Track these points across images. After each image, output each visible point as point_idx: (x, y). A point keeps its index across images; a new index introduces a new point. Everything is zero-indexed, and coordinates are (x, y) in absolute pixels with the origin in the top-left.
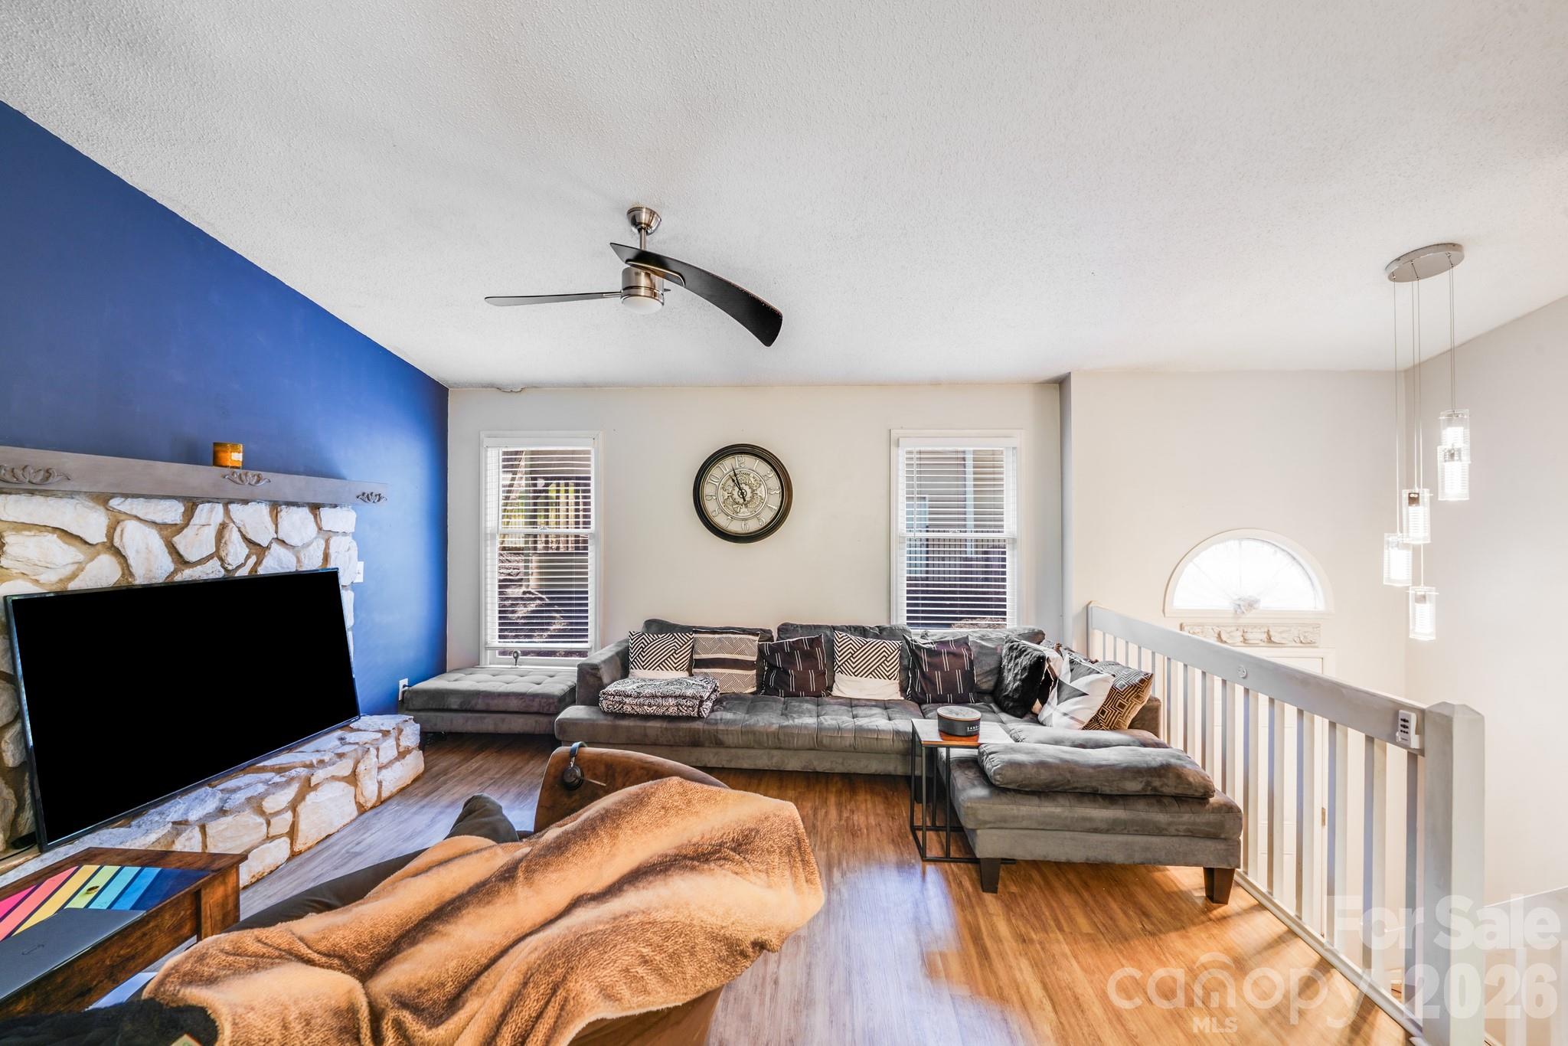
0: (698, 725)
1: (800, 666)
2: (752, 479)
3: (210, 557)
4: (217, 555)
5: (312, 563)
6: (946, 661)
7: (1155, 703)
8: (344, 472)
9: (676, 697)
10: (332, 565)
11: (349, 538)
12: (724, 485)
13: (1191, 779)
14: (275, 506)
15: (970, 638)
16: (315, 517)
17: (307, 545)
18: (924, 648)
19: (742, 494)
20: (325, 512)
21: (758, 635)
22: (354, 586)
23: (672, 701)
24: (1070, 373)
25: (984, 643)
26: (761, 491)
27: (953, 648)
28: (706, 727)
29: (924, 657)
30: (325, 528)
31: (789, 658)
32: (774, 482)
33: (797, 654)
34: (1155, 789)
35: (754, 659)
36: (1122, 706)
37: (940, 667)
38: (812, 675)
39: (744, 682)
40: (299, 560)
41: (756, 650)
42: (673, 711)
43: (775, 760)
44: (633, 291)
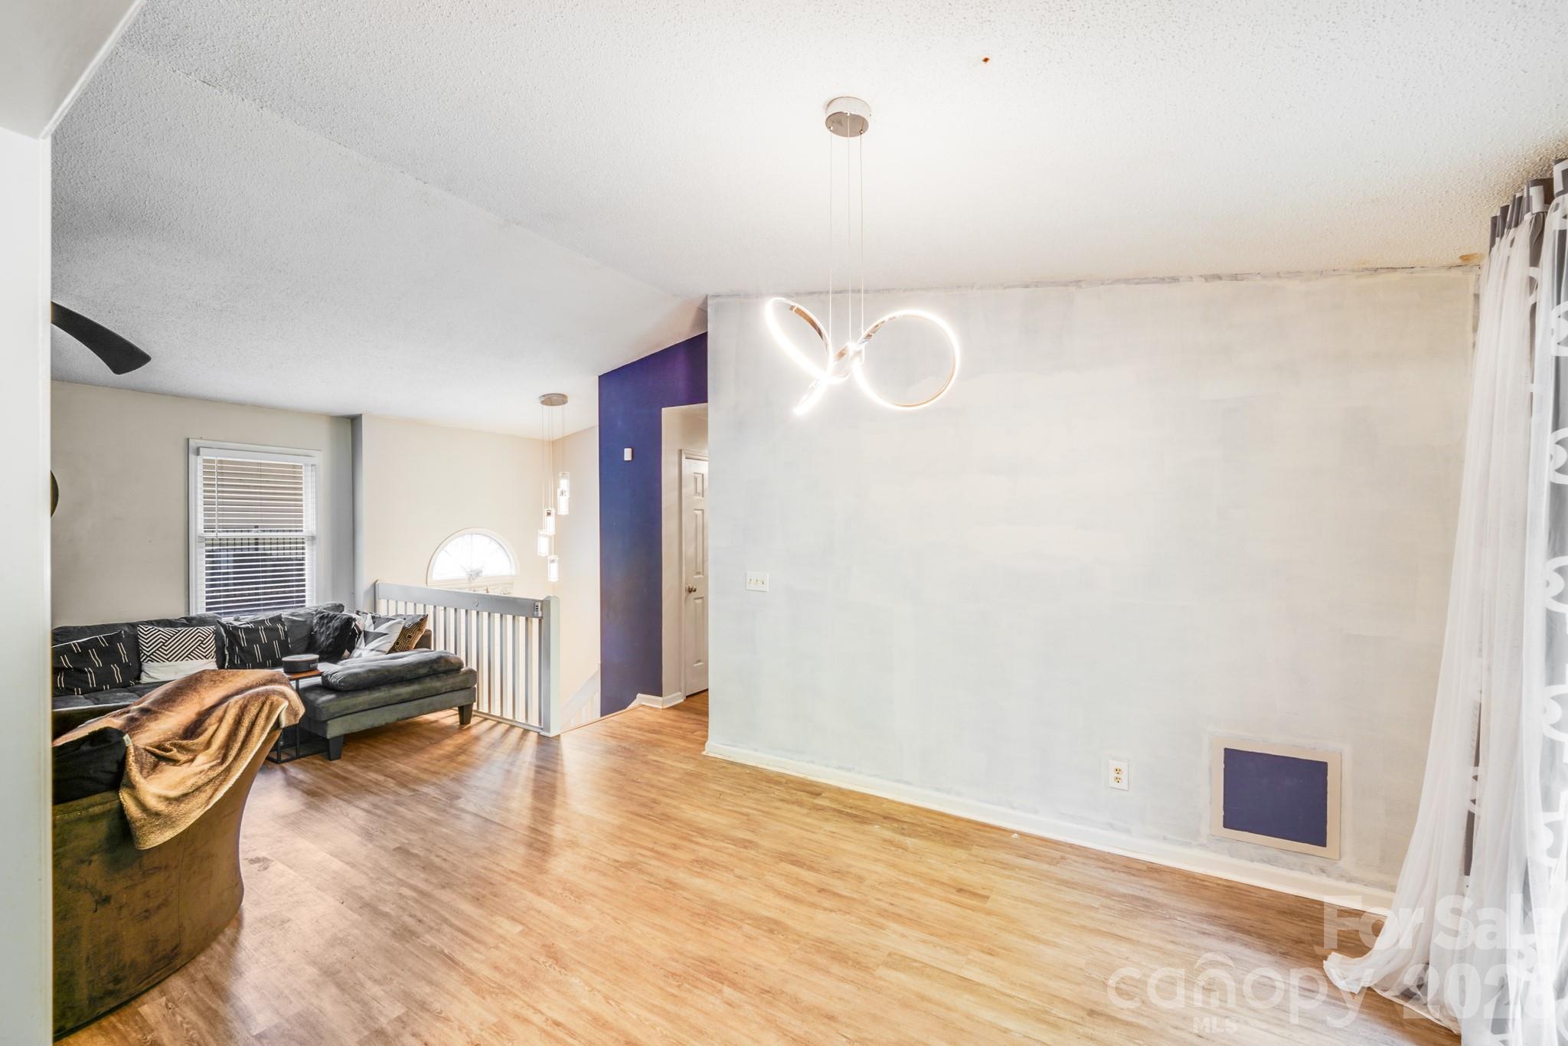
1: (97, 663)
6: (263, 636)
7: (428, 633)
13: (453, 661)
15: (283, 616)
24: (361, 415)
25: (294, 618)
27: (268, 624)
33: (92, 652)
36: (410, 637)
37: (259, 641)
38: (115, 668)
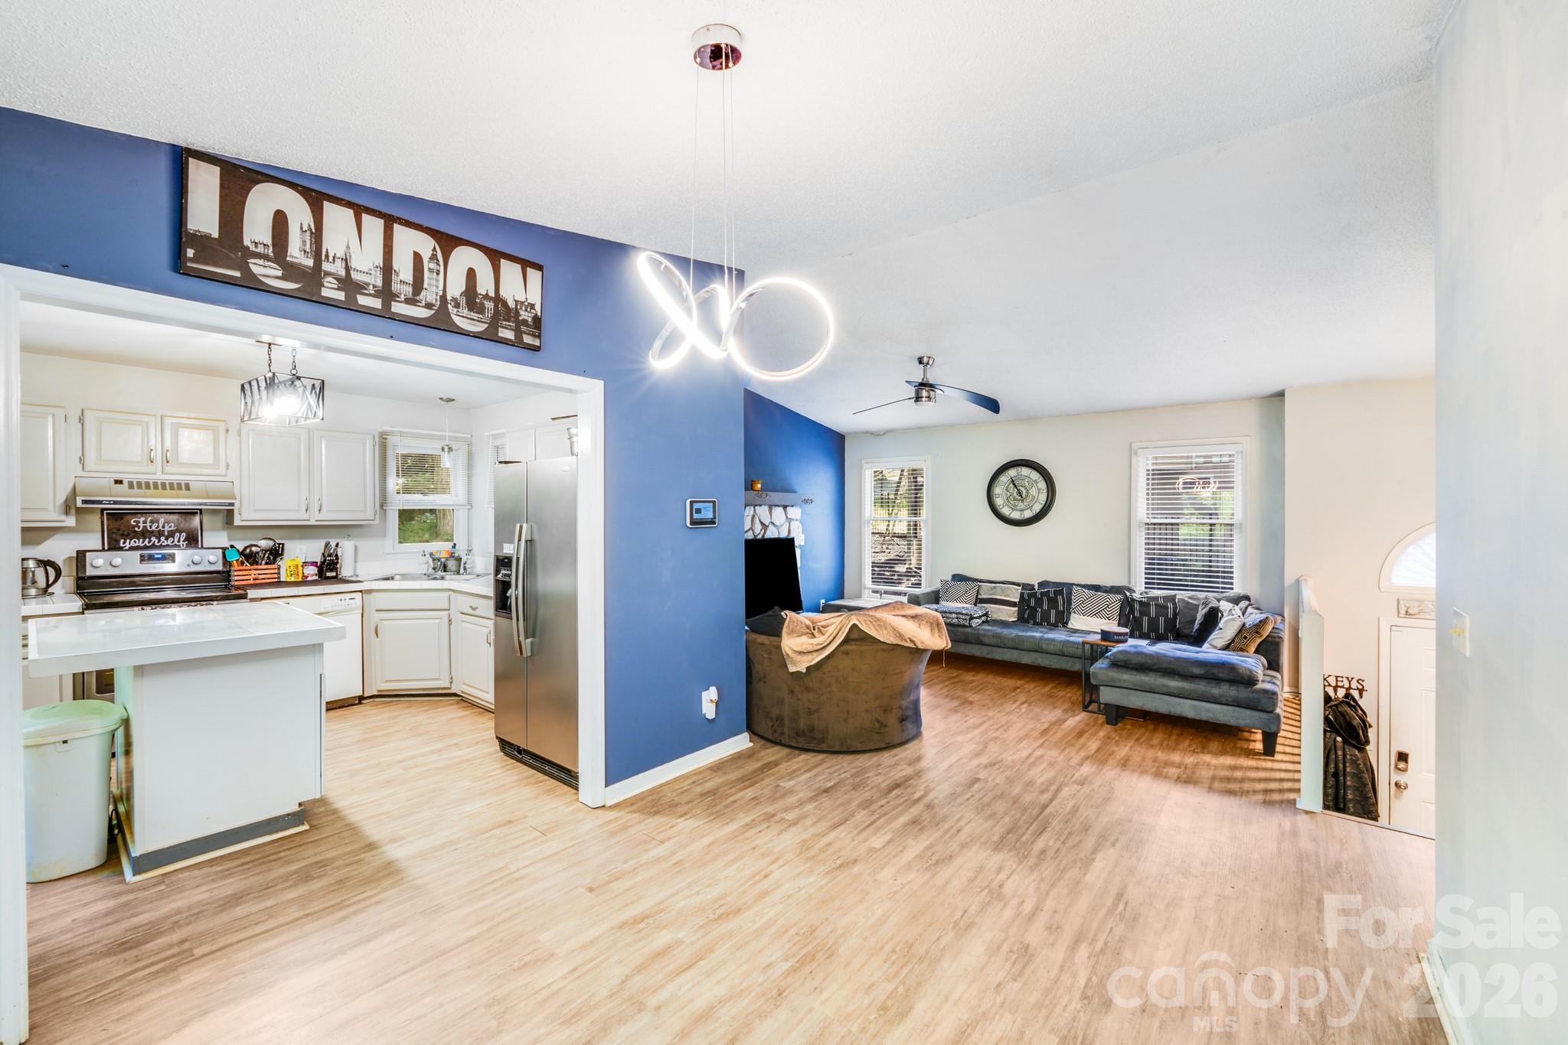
0: (969, 630)
1: (1045, 607)
2: (1027, 484)
3: (749, 530)
4: (751, 529)
5: (784, 534)
6: (1153, 611)
7: (1277, 640)
8: (796, 488)
9: (957, 613)
10: (792, 536)
11: (798, 522)
12: (1007, 487)
13: (1241, 671)
14: (770, 507)
15: (1177, 597)
16: (785, 511)
17: (782, 525)
18: (1136, 600)
19: (1020, 493)
20: (789, 509)
21: (1020, 586)
22: (801, 547)
23: (954, 616)
24: (1284, 390)
25: (1191, 601)
26: (1033, 491)
27: (1161, 601)
28: (973, 632)
29: (1137, 606)
30: (789, 517)
31: (1039, 602)
32: (1042, 485)
33: (1045, 599)
35: (1017, 600)
38: (1053, 612)
39: (1009, 614)
40: (779, 532)
41: (1018, 595)
42: (955, 621)
43: (1015, 656)
44: (919, 399)
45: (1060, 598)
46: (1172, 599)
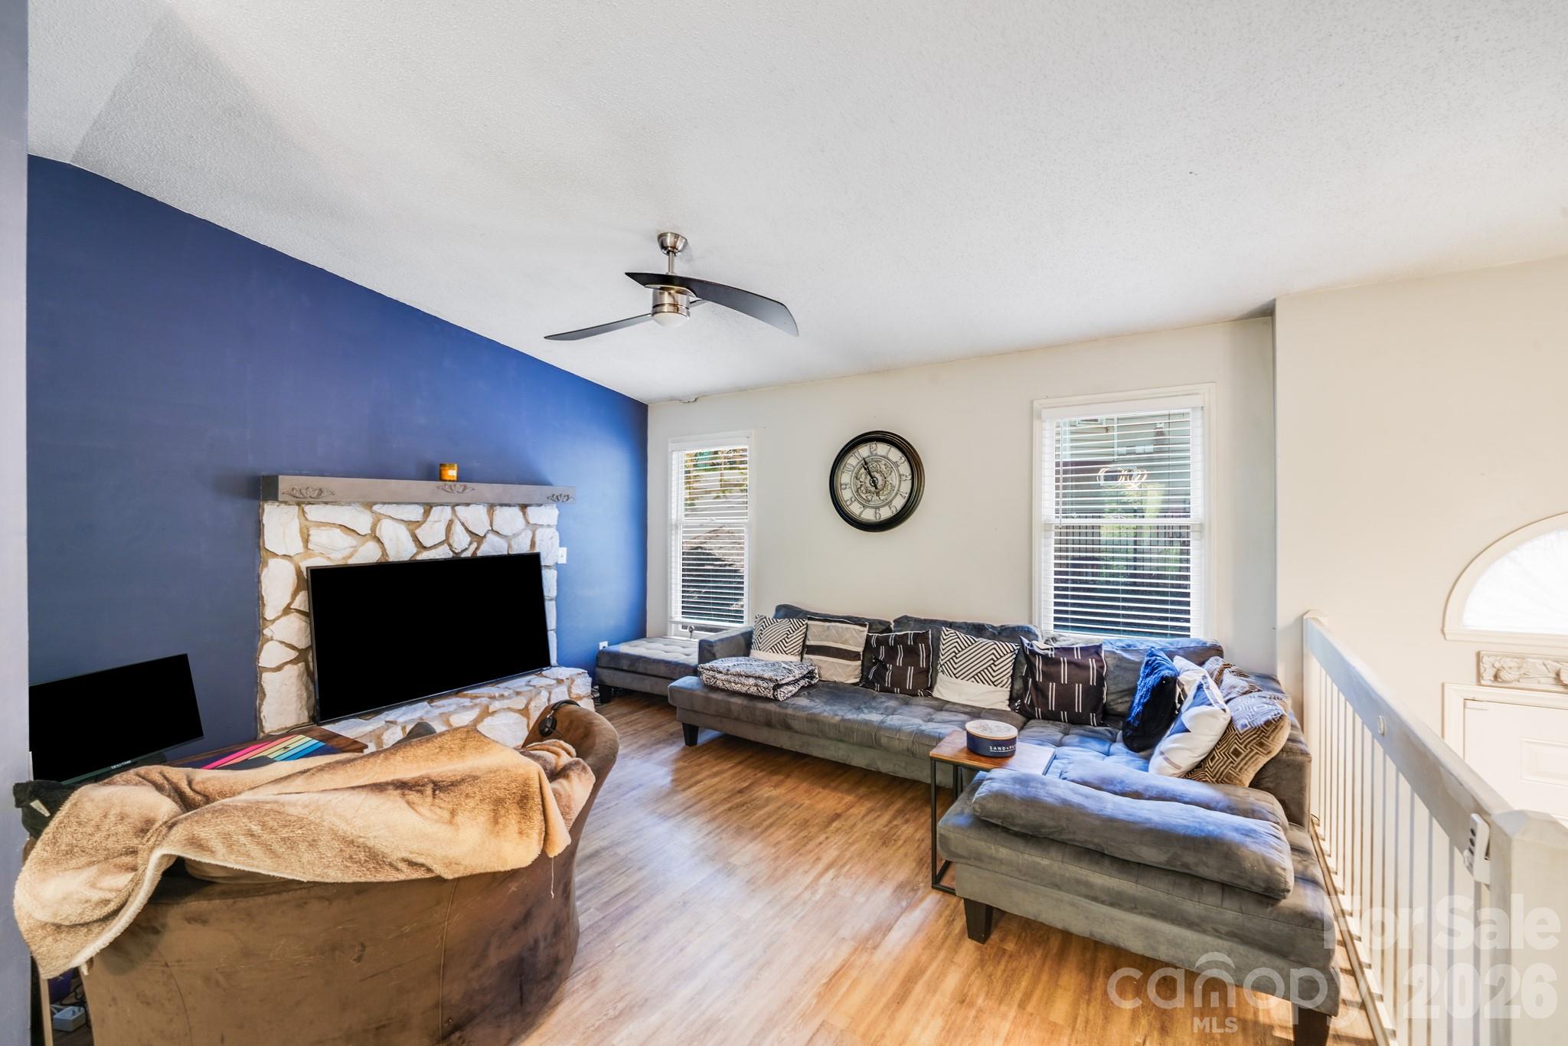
0: (771, 707)
1: (899, 662)
2: (883, 467)
3: (441, 543)
4: (447, 541)
5: (521, 547)
6: (1064, 671)
8: (550, 478)
9: (756, 678)
10: (537, 550)
11: (553, 530)
12: (857, 473)
14: (491, 507)
15: (1104, 648)
16: (524, 514)
17: (515, 535)
18: (1039, 654)
19: (874, 482)
20: (529, 510)
21: (865, 626)
22: (554, 566)
23: (752, 681)
24: (1275, 301)
26: (893, 479)
27: (1077, 656)
28: (778, 709)
29: (1039, 664)
30: (532, 522)
31: (892, 653)
32: (905, 469)
33: (900, 647)
34: (1185, 865)
35: (860, 649)
37: (1055, 677)
38: (911, 671)
39: (847, 672)
40: (509, 546)
41: (863, 641)
42: (753, 690)
43: (841, 753)
45: (922, 647)
46: (1096, 650)
